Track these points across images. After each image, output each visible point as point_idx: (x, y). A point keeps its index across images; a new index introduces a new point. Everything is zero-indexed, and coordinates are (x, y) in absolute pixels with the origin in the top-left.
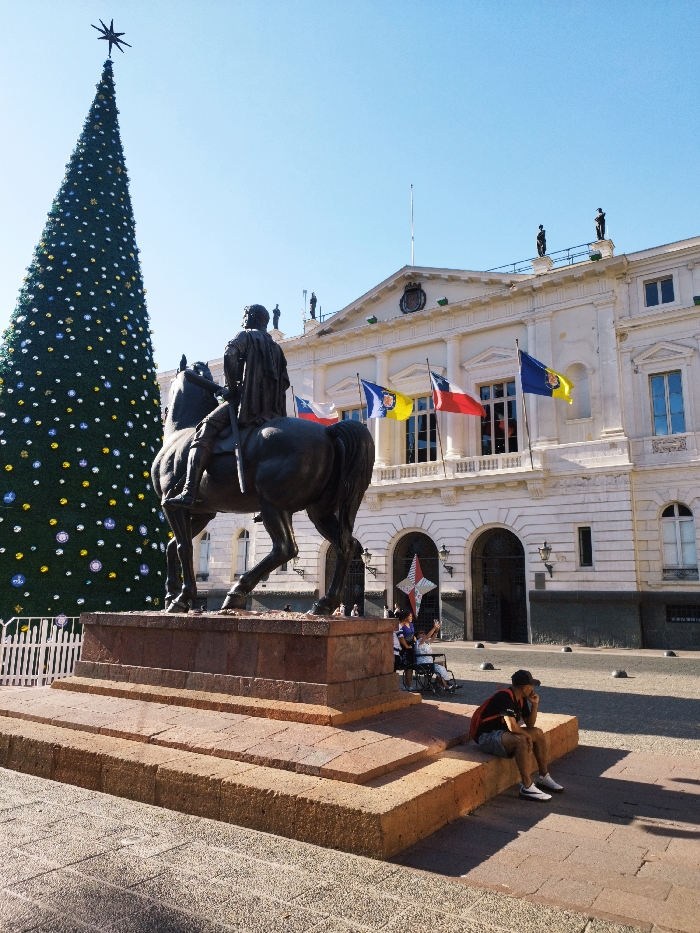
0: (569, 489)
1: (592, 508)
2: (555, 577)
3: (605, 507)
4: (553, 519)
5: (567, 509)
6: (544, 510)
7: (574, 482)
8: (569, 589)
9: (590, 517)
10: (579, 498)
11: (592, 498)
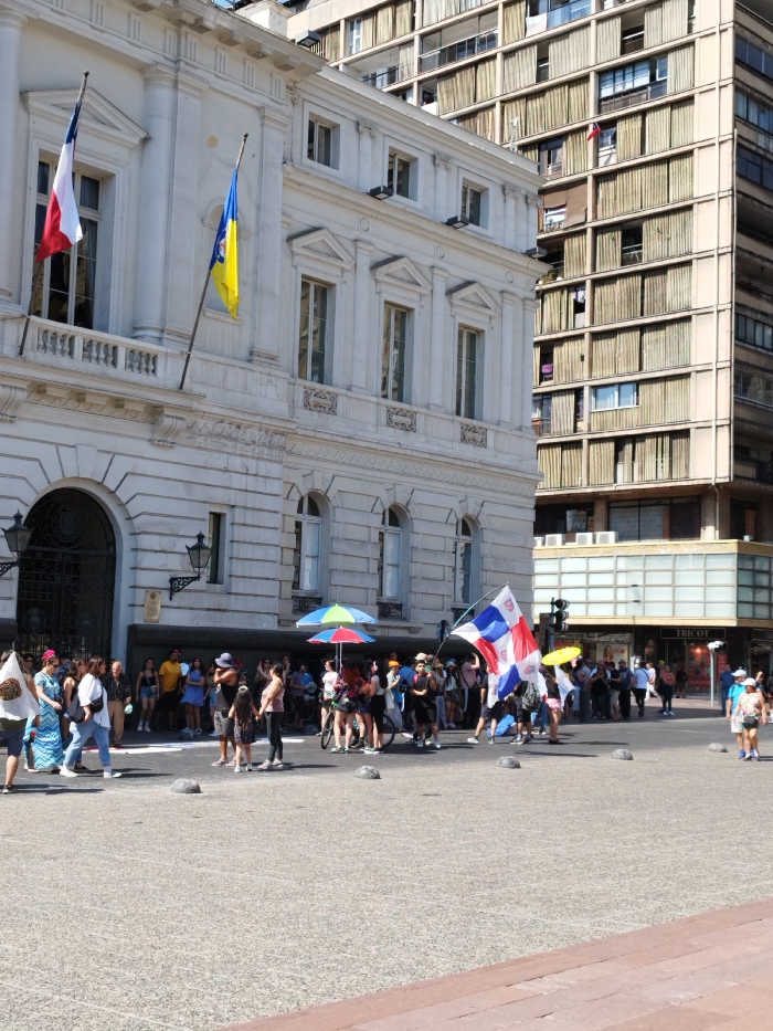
0: (209, 440)
1: (238, 481)
2: (175, 602)
3: (251, 483)
4: (180, 491)
5: (204, 476)
6: (170, 471)
7: (219, 429)
8: (194, 625)
9: (232, 497)
10: (221, 461)
11: (237, 463)
